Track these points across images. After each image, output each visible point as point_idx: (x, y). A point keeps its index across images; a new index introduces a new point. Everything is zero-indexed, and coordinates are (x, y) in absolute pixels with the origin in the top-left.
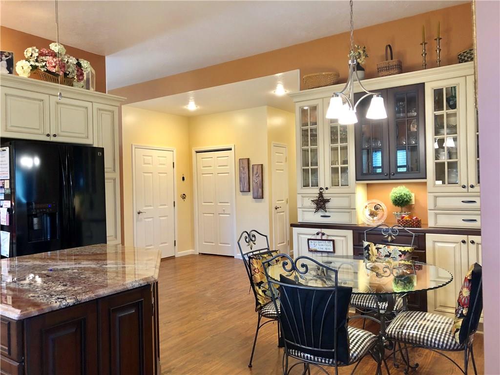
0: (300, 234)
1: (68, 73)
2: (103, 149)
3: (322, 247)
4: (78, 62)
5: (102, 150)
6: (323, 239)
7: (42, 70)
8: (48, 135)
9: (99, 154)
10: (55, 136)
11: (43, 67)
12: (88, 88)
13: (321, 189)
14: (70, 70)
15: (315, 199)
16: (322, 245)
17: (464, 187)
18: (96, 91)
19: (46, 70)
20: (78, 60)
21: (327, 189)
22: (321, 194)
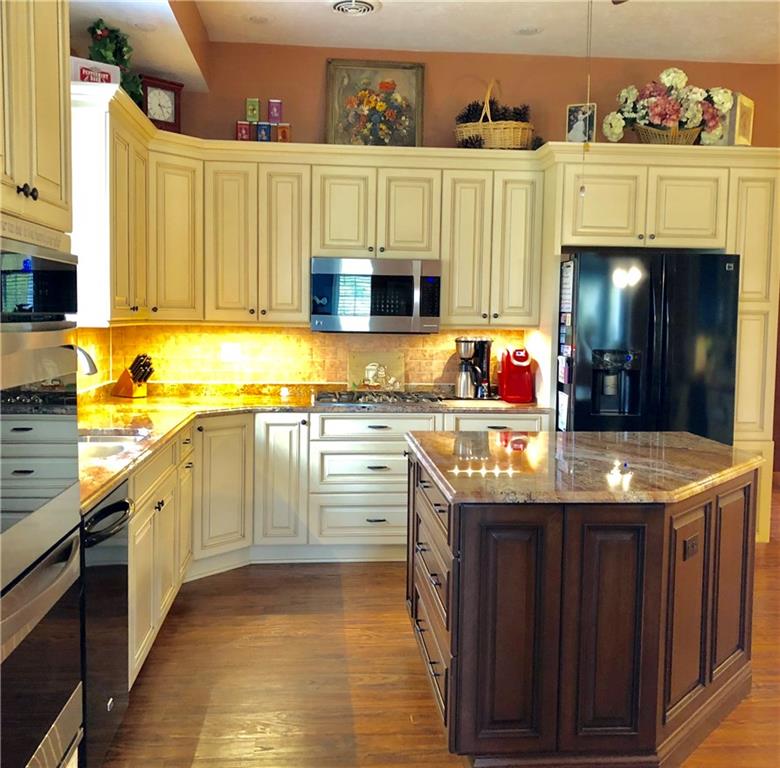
1: (684, 120)
2: (738, 256)
4: (709, 96)
5: (735, 259)
7: (642, 123)
8: (641, 237)
9: (729, 267)
10: (652, 237)
11: (643, 118)
12: (731, 142)
14: (689, 114)
18: (754, 144)
19: (647, 122)
20: (707, 91)
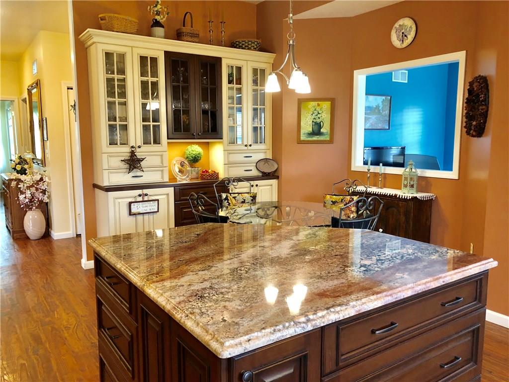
0: (116, 198)
3: (145, 208)
6: (145, 200)
13: (132, 147)
15: (127, 158)
16: (146, 206)
17: (246, 146)
21: (139, 147)
22: (133, 153)
